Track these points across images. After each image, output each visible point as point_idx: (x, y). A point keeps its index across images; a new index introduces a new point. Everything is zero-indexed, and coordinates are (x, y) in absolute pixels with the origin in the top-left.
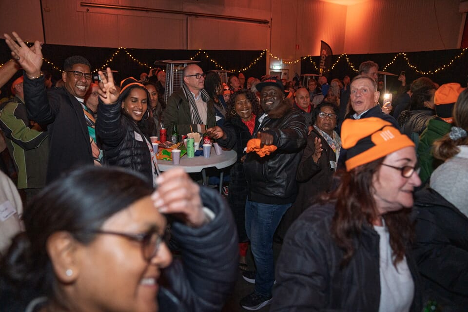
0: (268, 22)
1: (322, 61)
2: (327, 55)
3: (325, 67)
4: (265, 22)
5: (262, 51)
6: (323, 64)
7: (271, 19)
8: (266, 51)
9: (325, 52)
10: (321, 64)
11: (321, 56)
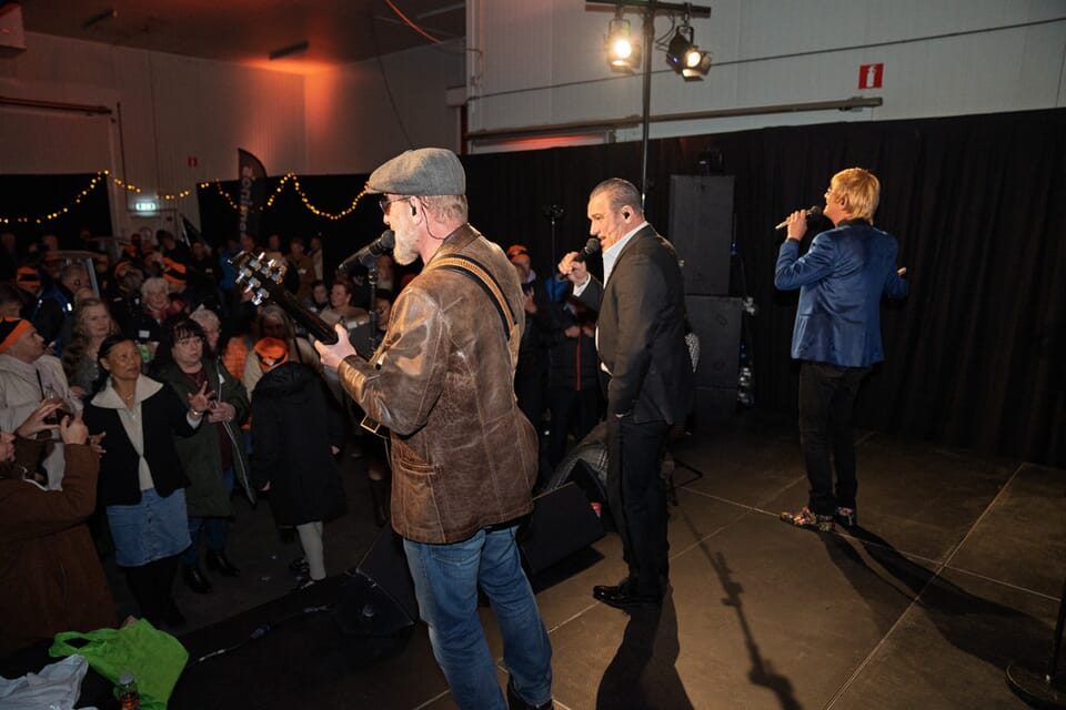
0: (110, 112)
1: (244, 191)
2: (254, 178)
3: (251, 203)
4: (103, 111)
5: (95, 176)
6: (248, 197)
7: (119, 105)
8: (103, 174)
9: (248, 172)
10: (243, 196)
11: (240, 181)
